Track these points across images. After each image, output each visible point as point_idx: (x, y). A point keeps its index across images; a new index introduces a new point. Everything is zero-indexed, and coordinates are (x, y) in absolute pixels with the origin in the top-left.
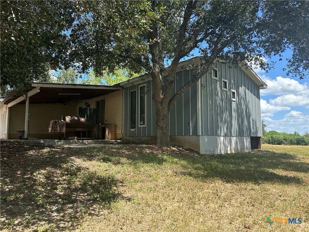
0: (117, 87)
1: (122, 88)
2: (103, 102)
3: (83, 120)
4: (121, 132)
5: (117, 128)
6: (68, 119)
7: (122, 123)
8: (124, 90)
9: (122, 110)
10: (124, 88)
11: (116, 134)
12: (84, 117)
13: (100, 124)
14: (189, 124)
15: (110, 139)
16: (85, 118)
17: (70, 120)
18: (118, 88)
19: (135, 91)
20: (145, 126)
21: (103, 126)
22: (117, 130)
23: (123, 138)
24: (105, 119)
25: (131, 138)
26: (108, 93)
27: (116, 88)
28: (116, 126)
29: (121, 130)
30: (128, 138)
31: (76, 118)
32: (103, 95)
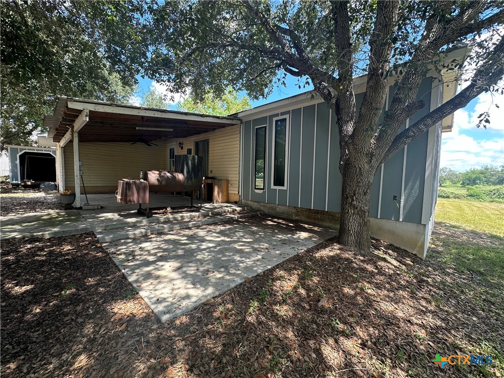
0: (232, 119)
1: (239, 121)
2: (206, 143)
3: (180, 177)
4: (237, 193)
5: (230, 185)
6: (153, 176)
7: (239, 178)
8: (242, 125)
9: (240, 158)
10: (244, 121)
11: (228, 194)
12: (182, 172)
13: (204, 178)
14: (397, 198)
15: (220, 201)
16: (183, 174)
17: (158, 180)
18: (234, 122)
19: (265, 127)
20: (285, 188)
21: (210, 181)
22: (229, 188)
23: (240, 202)
24: (210, 170)
25: (256, 204)
26: (214, 129)
27: (231, 121)
28: (228, 181)
29: (237, 189)
30: (249, 202)
31: (169, 175)
32: (206, 132)
